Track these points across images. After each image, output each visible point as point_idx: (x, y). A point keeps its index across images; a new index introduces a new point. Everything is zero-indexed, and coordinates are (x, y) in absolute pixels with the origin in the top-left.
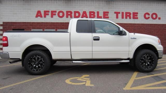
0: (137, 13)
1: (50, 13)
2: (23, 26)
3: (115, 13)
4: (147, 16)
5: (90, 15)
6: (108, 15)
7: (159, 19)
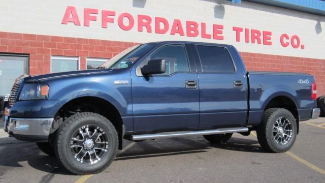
0: (270, 33)
1: (99, 17)
2: (27, 44)
3: (235, 29)
4: (285, 41)
5: (189, 29)
6: (221, 34)
7: (303, 47)
